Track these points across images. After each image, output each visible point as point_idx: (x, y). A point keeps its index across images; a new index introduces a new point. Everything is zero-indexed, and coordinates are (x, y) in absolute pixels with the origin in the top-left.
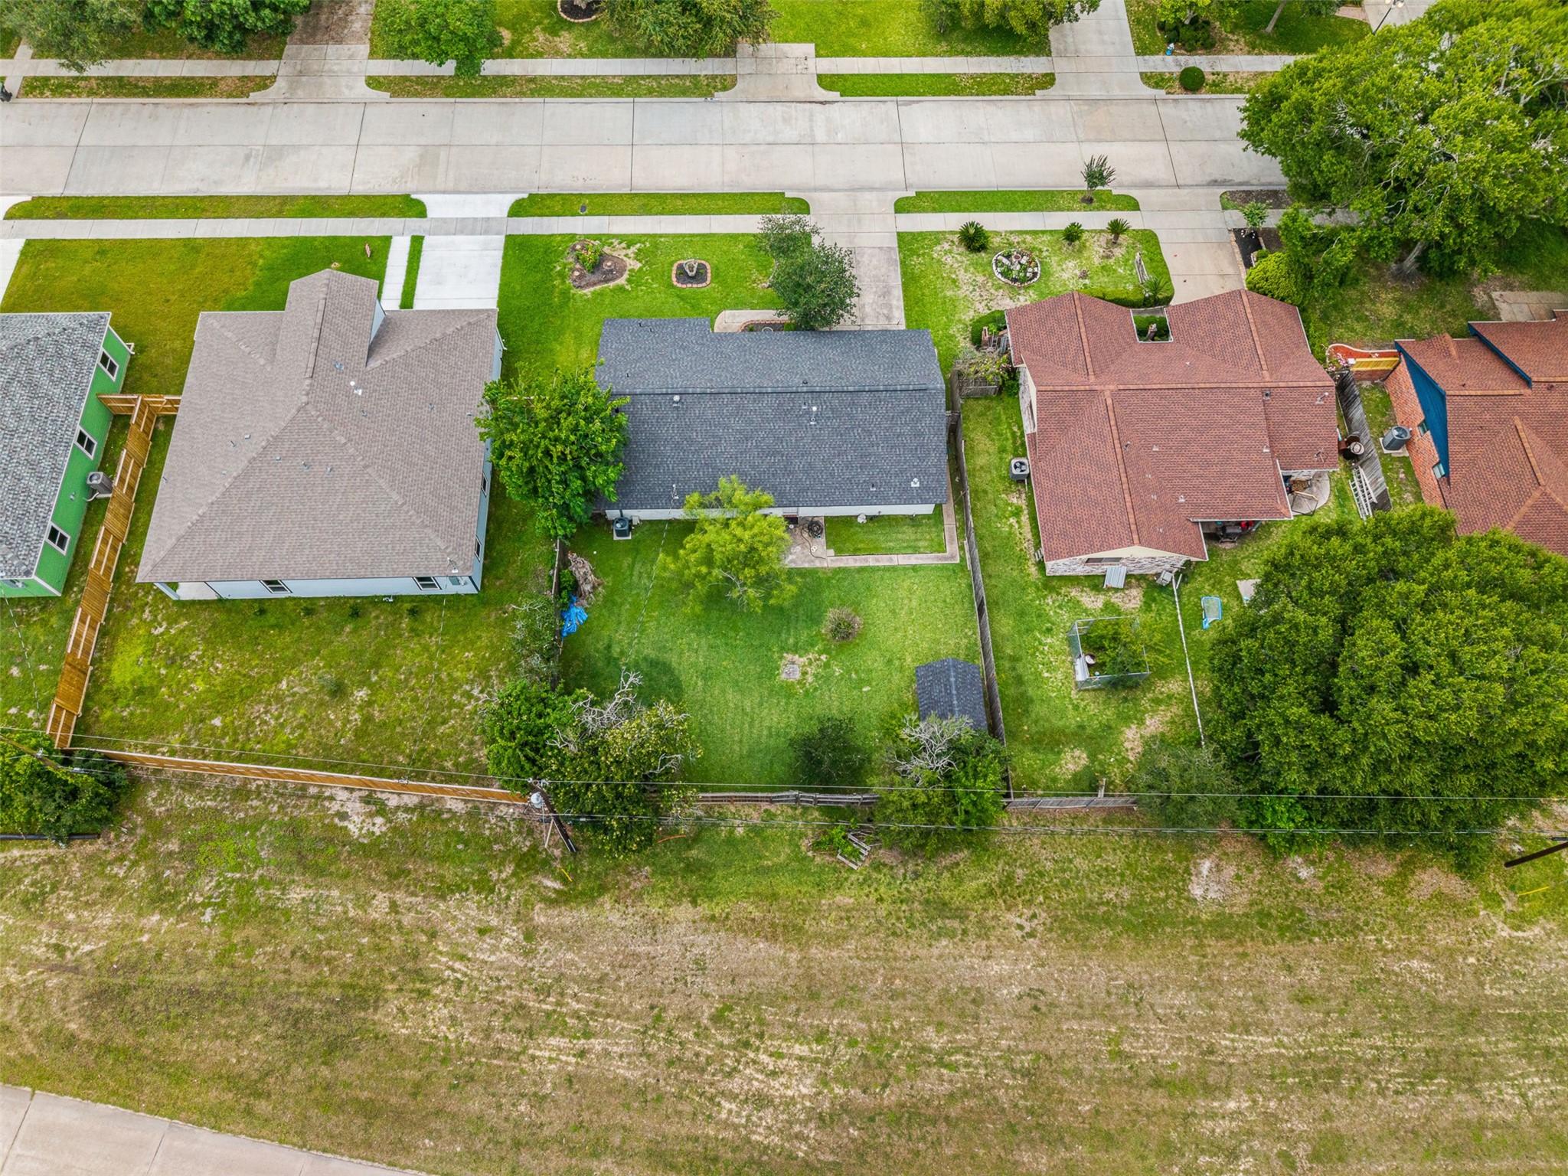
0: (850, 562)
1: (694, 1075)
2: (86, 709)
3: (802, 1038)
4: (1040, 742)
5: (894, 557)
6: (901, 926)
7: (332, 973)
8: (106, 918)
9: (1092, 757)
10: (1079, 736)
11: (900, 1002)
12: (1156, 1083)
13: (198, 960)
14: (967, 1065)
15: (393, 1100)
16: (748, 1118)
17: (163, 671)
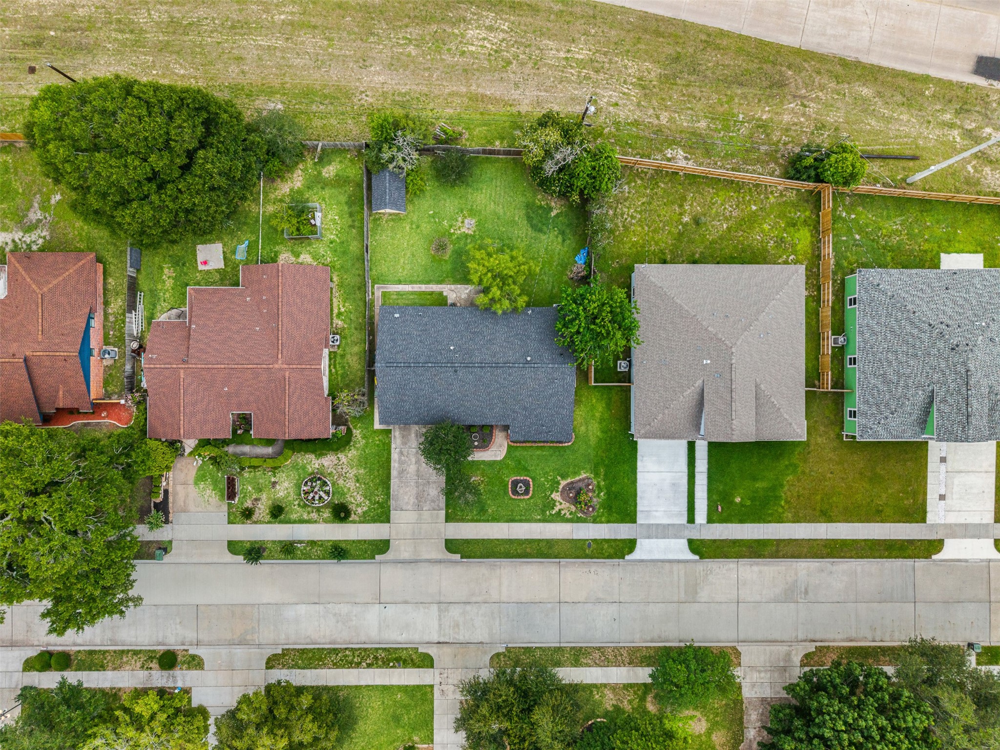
0: (435, 288)
1: (519, 40)
2: (818, 216)
3: (472, 53)
4: (345, 181)
5: (410, 289)
6: (423, 98)
7: (682, 91)
8: (786, 118)
9: (320, 173)
10: (325, 184)
11: (426, 66)
12: (315, 27)
13: (742, 98)
14: (399, 39)
15: (648, 37)
16: (496, 22)
17: (785, 235)
